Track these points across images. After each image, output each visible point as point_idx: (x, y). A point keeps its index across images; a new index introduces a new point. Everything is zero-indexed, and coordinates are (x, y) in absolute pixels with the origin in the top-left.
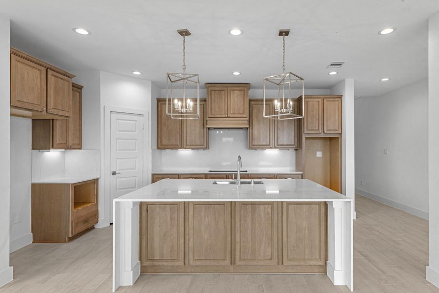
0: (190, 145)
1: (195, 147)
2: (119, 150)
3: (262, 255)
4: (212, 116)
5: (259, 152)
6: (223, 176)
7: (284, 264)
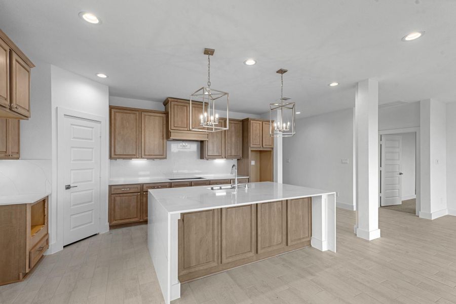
0: (149, 155)
1: (151, 157)
2: (74, 160)
3: (276, 241)
4: (175, 128)
5: (210, 161)
6: (186, 183)
7: (289, 244)
